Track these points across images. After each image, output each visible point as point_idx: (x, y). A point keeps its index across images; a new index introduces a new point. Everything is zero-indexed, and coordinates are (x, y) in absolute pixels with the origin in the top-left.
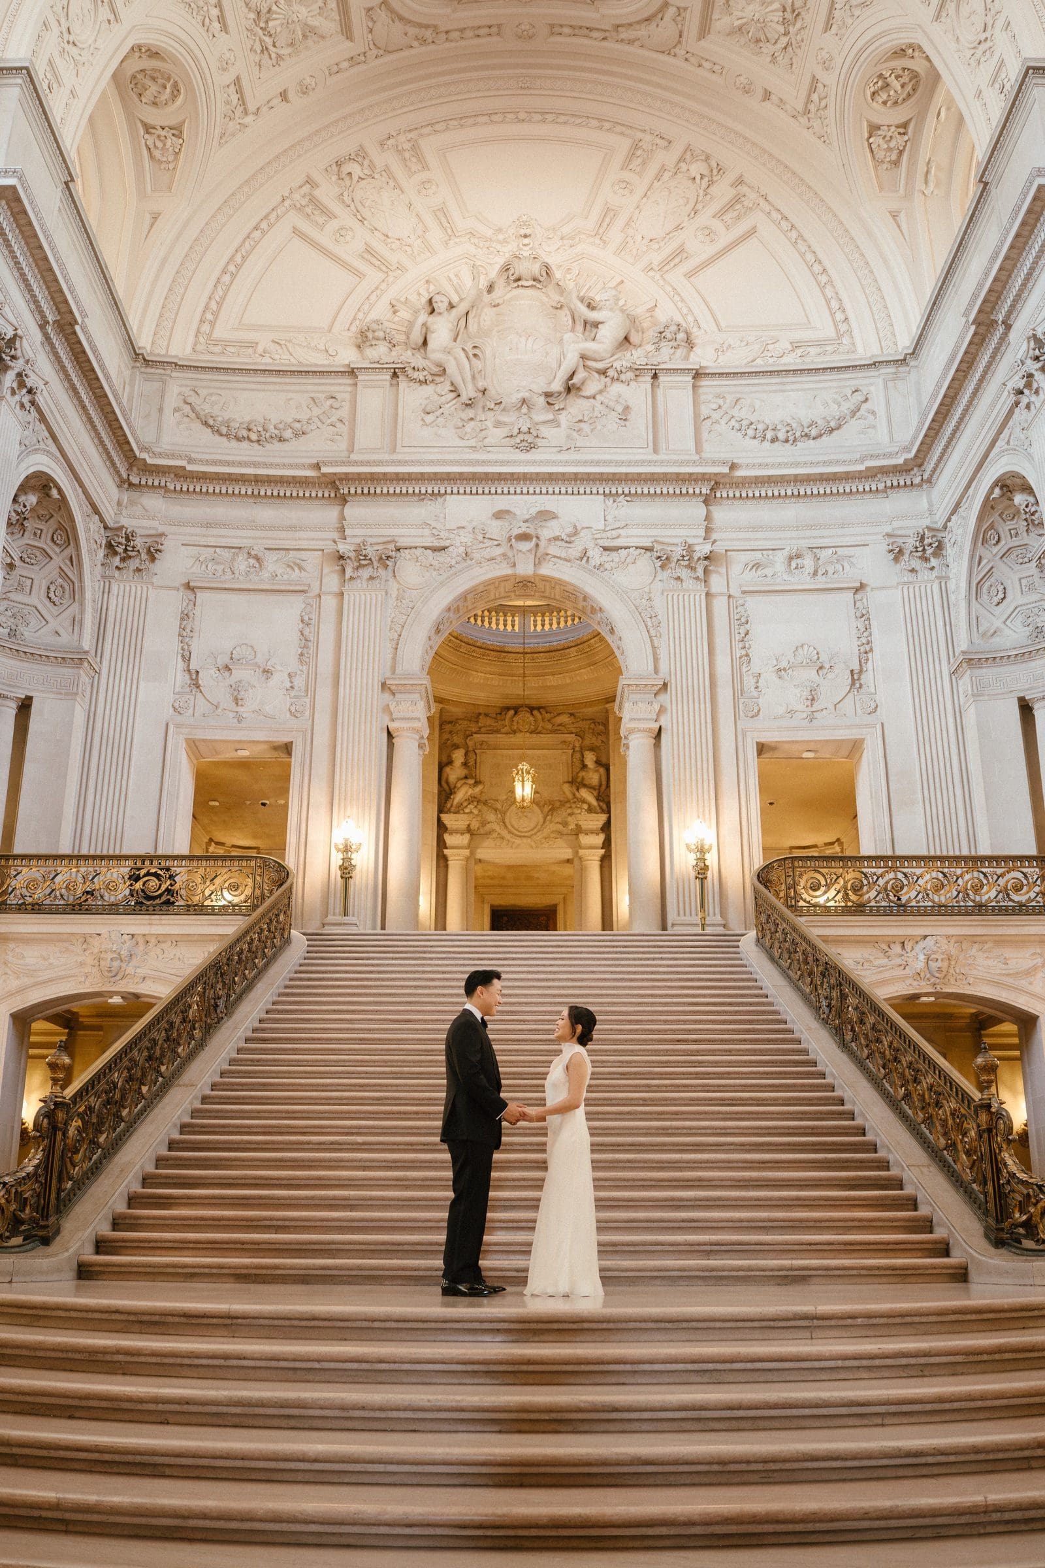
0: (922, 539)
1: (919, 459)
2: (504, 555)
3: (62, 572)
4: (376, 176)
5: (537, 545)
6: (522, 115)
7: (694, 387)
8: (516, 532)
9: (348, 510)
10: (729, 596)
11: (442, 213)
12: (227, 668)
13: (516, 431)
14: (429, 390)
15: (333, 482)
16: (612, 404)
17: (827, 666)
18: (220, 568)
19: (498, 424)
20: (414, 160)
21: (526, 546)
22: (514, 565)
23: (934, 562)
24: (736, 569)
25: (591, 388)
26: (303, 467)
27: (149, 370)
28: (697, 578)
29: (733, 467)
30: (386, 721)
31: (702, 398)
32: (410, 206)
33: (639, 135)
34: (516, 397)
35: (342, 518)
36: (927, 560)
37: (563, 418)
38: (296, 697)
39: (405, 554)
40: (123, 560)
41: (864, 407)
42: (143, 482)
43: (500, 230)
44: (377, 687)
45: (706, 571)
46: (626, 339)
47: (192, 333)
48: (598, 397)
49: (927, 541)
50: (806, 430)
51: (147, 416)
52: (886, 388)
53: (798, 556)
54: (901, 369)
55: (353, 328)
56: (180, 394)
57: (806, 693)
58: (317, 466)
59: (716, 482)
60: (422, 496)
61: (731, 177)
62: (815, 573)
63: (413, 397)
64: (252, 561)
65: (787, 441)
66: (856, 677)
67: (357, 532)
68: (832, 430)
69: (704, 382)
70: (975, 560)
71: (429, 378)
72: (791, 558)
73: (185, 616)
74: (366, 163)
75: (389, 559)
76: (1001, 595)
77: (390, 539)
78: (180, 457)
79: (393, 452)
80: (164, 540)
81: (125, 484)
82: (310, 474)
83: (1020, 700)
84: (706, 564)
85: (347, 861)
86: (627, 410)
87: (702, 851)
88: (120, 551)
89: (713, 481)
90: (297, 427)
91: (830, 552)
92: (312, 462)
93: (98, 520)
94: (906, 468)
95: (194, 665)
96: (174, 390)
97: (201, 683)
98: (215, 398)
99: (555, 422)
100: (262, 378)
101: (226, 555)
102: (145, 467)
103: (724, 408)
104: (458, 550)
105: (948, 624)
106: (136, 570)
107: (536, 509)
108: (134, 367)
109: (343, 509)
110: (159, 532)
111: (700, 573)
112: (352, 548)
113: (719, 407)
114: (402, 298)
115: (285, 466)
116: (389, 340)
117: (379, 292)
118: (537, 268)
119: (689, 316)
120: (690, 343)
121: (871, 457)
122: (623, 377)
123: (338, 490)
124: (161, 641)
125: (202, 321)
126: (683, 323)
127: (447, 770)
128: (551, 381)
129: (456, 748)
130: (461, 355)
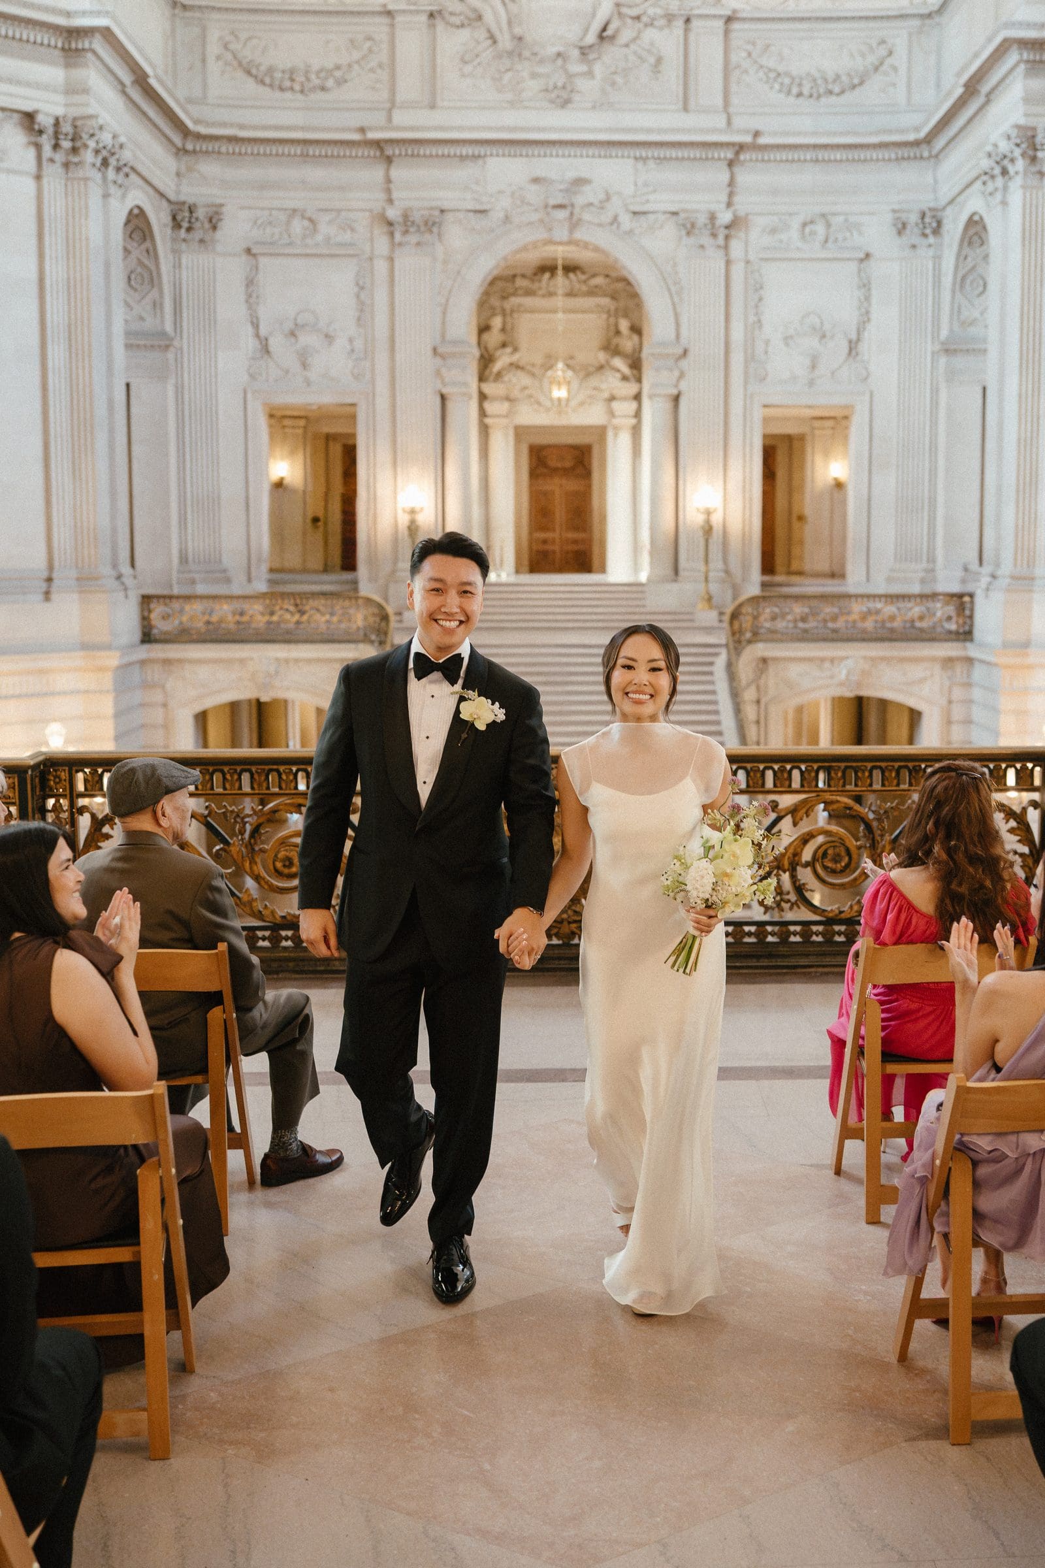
0: (923, 216)
1: (929, 139)
2: (541, 220)
3: (140, 263)
5: (572, 214)
7: (727, 32)
8: (552, 202)
9: (395, 173)
10: (748, 262)
12: (293, 334)
13: (551, 87)
14: (465, 34)
15: (378, 144)
16: (645, 54)
17: (828, 334)
18: (276, 230)
19: (534, 75)
21: (562, 214)
22: (550, 230)
23: (931, 240)
24: (754, 234)
25: (626, 35)
26: (349, 130)
27: (188, 14)
28: (719, 247)
29: (757, 134)
30: (439, 386)
31: (734, 43)
34: (552, 50)
35: (388, 181)
36: (925, 235)
37: (598, 69)
38: (357, 359)
39: (449, 217)
40: (189, 229)
41: (889, 61)
42: (197, 149)
44: (430, 353)
45: (727, 237)
48: (631, 45)
49: (927, 220)
50: (830, 87)
51: (191, 67)
52: (911, 40)
53: (812, 222)
54: (926, 23)
56: (221, 38)
57: (808, 362)
58: (362, 130)
59: (741, 148)
60: (463, 158)
62: (826, 241)
63: (452, 42)
64: (306, 223)
65: (811, 96)
66: (853, 345)
67: (405, 195)
68: (854, 87)
69: (736, 26)
70: (961, 257)
71: (466, 22)
72: (804, 225)
73: (250, 283)
75: (434, 224)
76: (981, 289)
77: (434, 204)
78: (232, 125)
79: (433, 106)
80: (224, 209)
81: (181, 152)
82: (356, 137)
83: (984, 389)
84: (726, 232)
85: (413, 522)
86: (659, 60)
87: (708, 513)
88: (185, 225)
89: (737, 148)
90: (338, 74)
91: (841, 219)
92: (358, 125)
93: (165, 203)
94: (917, 143)
95: (263, 332)
96: (214, 35)
97: (271, 349)
98: (255, 41)
99: (590, 74)
100: (298, 18)
101: (283, 217)
102: (199, 137)
103: (754, 55)
104: (497, 215)
105: (937, 304)
106: (202, 241)
107: (571, 175)
108: (174, 15)
109: (388, 170)
110: (218, 201)
111: (721, 240)
112: (399, 213)
113: (750, 54)
115: (331, 130)
121: (885, 132)
122: (656, 23)
123: (383, 151)
124: (230, 308)
127: (485, 336)
128: (586, 30)
129: (494, 315)
130: (497, 3)
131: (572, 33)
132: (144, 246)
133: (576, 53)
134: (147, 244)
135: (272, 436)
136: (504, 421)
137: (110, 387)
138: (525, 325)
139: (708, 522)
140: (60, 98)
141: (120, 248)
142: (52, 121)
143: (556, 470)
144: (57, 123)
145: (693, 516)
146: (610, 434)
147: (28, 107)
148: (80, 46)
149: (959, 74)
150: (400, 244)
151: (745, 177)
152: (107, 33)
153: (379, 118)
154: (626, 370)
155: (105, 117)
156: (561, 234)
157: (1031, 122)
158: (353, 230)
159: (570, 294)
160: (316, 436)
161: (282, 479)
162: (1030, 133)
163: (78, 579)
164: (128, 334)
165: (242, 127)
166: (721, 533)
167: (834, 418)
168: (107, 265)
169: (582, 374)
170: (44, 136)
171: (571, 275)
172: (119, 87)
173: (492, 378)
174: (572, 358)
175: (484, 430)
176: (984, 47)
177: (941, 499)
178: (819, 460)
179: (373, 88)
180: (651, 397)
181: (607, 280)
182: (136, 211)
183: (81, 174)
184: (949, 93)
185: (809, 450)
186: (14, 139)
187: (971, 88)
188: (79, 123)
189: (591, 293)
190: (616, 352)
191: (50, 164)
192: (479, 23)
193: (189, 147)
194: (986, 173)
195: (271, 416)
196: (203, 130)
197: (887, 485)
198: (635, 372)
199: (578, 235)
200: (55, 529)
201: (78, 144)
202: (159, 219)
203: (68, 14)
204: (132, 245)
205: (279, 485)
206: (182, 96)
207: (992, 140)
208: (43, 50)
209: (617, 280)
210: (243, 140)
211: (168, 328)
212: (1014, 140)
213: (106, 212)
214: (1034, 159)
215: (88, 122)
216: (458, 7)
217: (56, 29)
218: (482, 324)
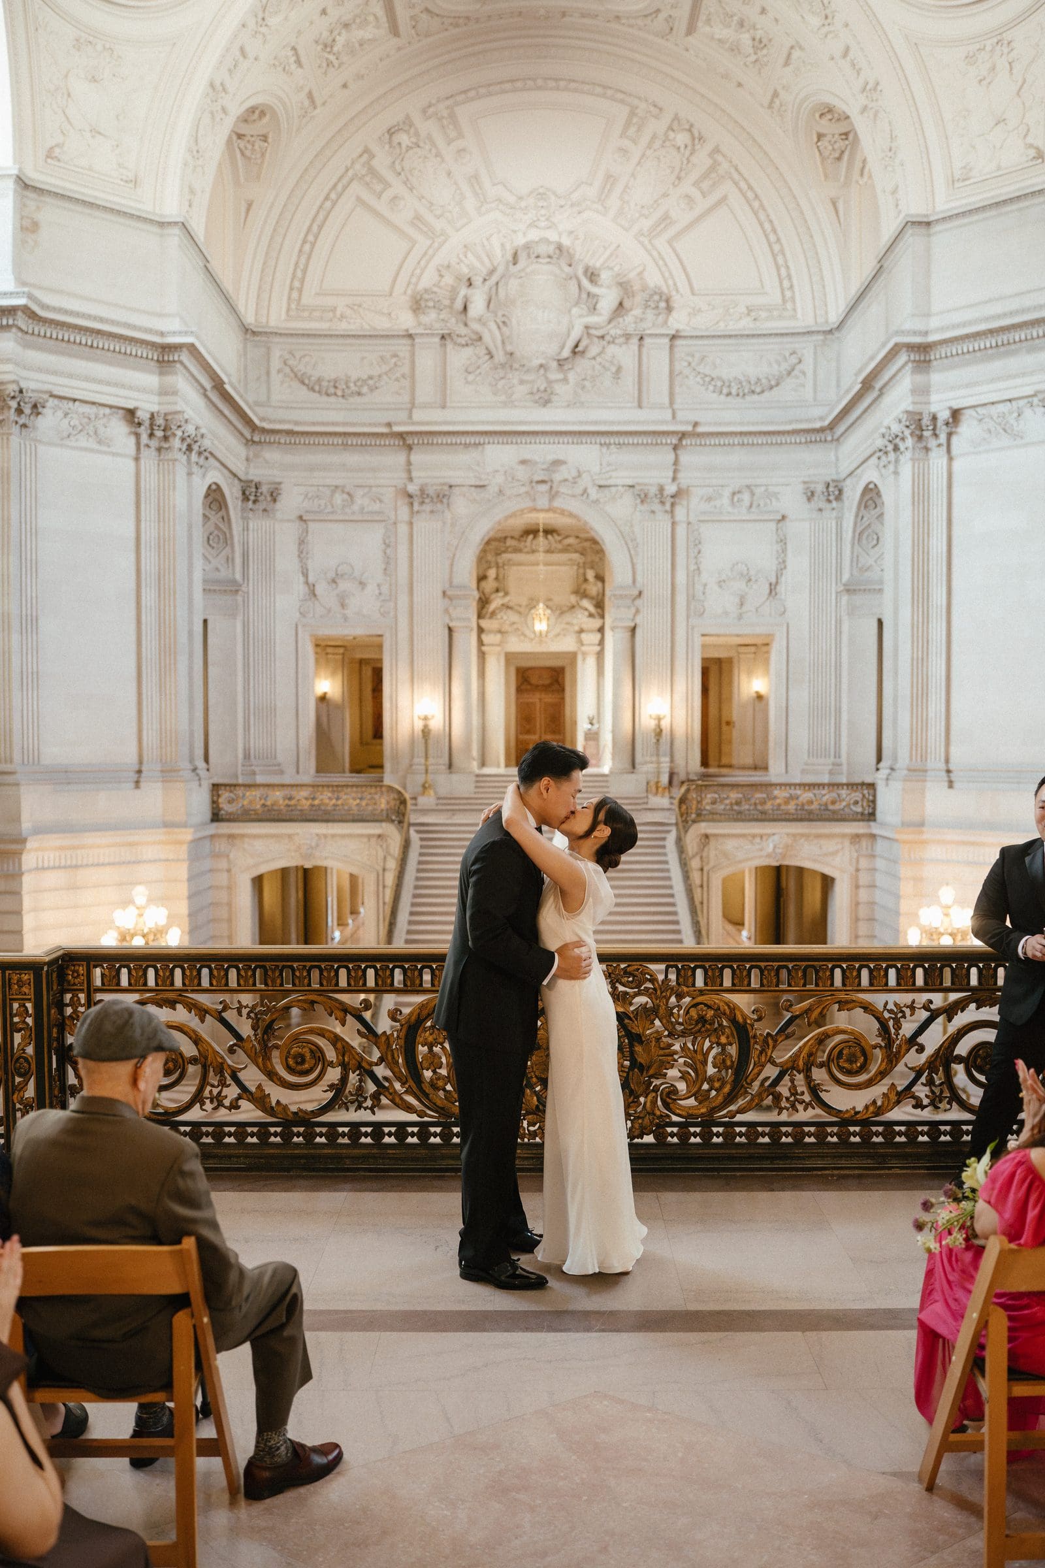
0: (828, 486)
1: (832, 427)
2: (527, 493)
3: (217, 527)
4: (421, 144)
5: (551, 487)
6: (540, 82)
7: (671, 347)
8: (537, 478)
9: (416, 457)
10: (689, 523)
11: (474, 179)
12: (334, 581)
13: (535, 390)
14: (469, 351)
15: (401, 436)
16: (607, 365)
17: (753, 579)
18: (322, 502)
19: (522, 382)
20: (451, 127)
21: (544, 488)
22: (534, 500)
23: (834, 504)
24: (694, 501)
25: (594, 350)
26: (380, 425)
27: (256, 338)
28: (666, 512)
29: (696, 424)
30: (447, 620)
31: (677, 356)
32: (449, 174)
33: (636, 102)
34: (536, 362)
35: (409, 463)
36: (829, 501)
37: (571, 376)
38: (383, 601)
39: (456, 490)
40: (255, 502)
41: (799, 367)
42: (262, 440)
43: (521, 198)
44: (440, 594)
45: (673, 505)
46: (621, 304)
47: (285, 298)
48: (598, 358)
49: (831, 489)
50: (753, 388)
51: (258, 379)
52: (815, 353)
53: (739, 492)
54: (828, 337)
55: (409, 292)
56: (281, 356)
57: (737, 600)
58: (389, 425)
59: (683, 435)
60: (467, 446)
61: (709, 147)
62: (751, 506)
63: (459, 357)
64: (345, 496)
65: (738, 395)
66: (773, 588)
67: (423, 474)
68: (771, 388)
69: (678, 342)
70: (859, 517)
71: (469, 342)
72: (734, 494)
73: (302, 542)
74: (412, 131)
75: (444, 496)
76: (876, 541)
77: (446, 480)
78: (289, 422)
79: (444, 407)
80: (282, 486)
81: (249, 442)
82: (385, 430)
83: (881, 621)
84: (672, 500)
85: (426, 726)
86: (619, 369)
87: (659, 719)
88: (252, 498)
89: (680, 435)
90: (371, 382)
91: (763, 489)
92: (386, 421)
93: (236, 481)
94: (821, 430)
95: (311, 579)
96: (276, 354)
97: (317, 593)
98: (307, 359)
99: (565, 380)
100: (341, 341)
101: (328, 493)
102: (264, 431)
103: (693, 364)
104: (493, 489)
105: (840, 554)
106: (265, 510)
107: (551, 457)
108: (246, 339)
109: (409, 455)
110: (278, 480)
111: (668, 507)
112: (417, 488)
113: (690, 364)
114: (446, 263)
115: (364, 425)
116: (438, 307)
117: (427, 257)
118: (551, 249)
119: (670, 282)
120: (669, 309)
121: (797, 421)
122: (617, 341)
123: (405, 441)
124: (286, 562)
125: (291, 289)
126: (665, 290)
127: (483, 584)
128: (562, 348)
129: (489, 567)
130: (493, 327)
131: (552, 349)
132: (220, 514)
133: (554, 364)
134: (223, 512)
135: (317, 661)
136: (498, 649)
137: (191, 623)
138: (513, 573)
139: (659, 726)
140: (156, 399)
141: (202, 516)
142: (148, 416)
143: (537, 686)
144: (152, 417)
145: (647, 722)
146: (580, 658)
147: (131, 406)
148: (171, 359)
149: (857, 375)
150: (418, 512)
151: (685, 458)
152: (192, 349)
153: (403, 416)
154: (592, 609)
155: (189, 413)
156: (543, 502)
157: (918, 408)
158: (381, 501)
159: (549, 551)
160: (352, 661)
161: (325, 694)
162: (917, 417)
163: (162, 771)
164: (205, 581)
165: (296, 423)
166: (669, 732)
167: (757, 645)
168: (190, 527)
169: (558, 612)
170: (142, 428)
171: (550, 537)
172: (201, 390)
174: (550, 600)
175: (482, 656)
176: (878, 352)
177: (844, 707)
178: (744, 678)
179: (398, 393)
180: (613, 629)
181: (578, 540)
182: (214, 487)
183: (170, 457)
184: (848, 391)
185: (736, 672)
186: (119, 430)
187: (867, 384)
188: (169, 417)
189: (565, 550)
190: (584, 595)
191: (147, 449)
193: (256, 438)
194: (881, 450)
195: (317, 645)
196: (266, 426)
197: (801, 697)
198: (599, 610)
199: (556, 504)
200: (145, 733)
201: (169, 433)
202: (232, 493)
203: (162, 334)
204: (208, 513)
205: (323, 699)
206: (250, 400)
207: (885, 423)
208: (143, 361)
209: (587, 540)
210: (298, 433)
211: (238, 577)
212: (904, 423)
213: (190, 486)
214: (920, 438)
215: (176, 416)
216: (463, 330)
217: (153, 345)
218: (481, 574)
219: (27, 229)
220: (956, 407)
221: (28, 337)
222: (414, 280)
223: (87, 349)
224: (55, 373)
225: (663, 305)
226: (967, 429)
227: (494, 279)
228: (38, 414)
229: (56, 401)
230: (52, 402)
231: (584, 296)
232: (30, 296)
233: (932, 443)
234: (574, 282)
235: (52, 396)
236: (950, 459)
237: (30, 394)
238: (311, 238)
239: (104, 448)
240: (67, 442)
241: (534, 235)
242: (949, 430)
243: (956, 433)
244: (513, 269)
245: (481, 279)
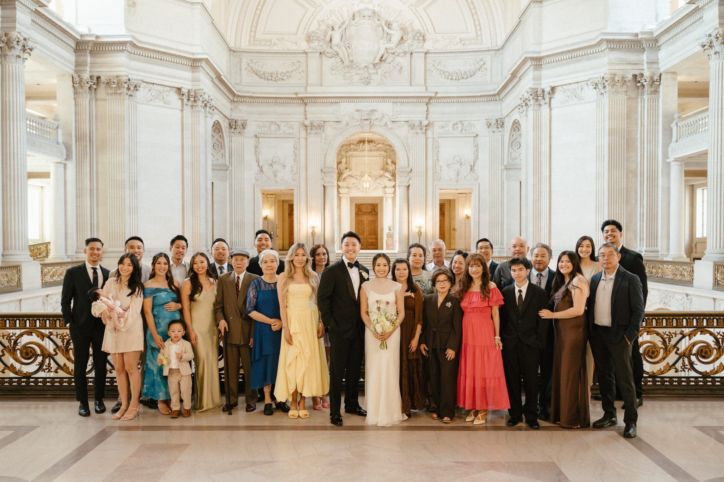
0: (497, 121)
1: (499, 94)
2: (359, 125)
3: (218, 140)
5: (370, 122)
7: (425, 57)
8: (363, 118)
9: (308, 108)
10: (433, 138)
12: (271, 165)
13: (363, 77)
14: (332, 60)
15: (302, 98)
16: (396, 66)
17: (463, 163)
18: (266, 129)
19: (357, 74)
21: (367, 122)
22: (363, 128)
23: (500, 129)
24: (436, 128)
26: (292, 94)
27: (235, 54)
28: (423, 133)
29: (436, 93)
30: (323, 183)
31: (428, 62)
34: (363, 65)
35: (305, 111)
36: (498, 128)
37: (379, 71)
38: (293, 174)
39: (327, 123)
40: (235, 129)
41: (484, 66)
42: (238, 101)
44: (320, 171)
45: (426, 130)
46: (402, 38)
47: (248, 37)
48: (391, 63)
49: (499, 122)
50: (463, 76)
51: (236, 72)
52: (491, 59)
53: (456, 124)
54: (497, 52)
55: (305, 33)
56: (246, 62)
57: (456, 173)
58: (296, 94)
59: (431, 98)
60: (331, 103)
62: (462, 130)
63: (328, 63)
64: (276, 126)
65: (456, 79)
66: (472, 167)
67: (311, 116)
68: (471, 76)
69: (428, 55)
70: (511, 135)
72: (454, 125)
73: (256, 147)
75: (321, 126)
76: (519, 146)
77: (322, 119)
78: (250, 92)
79: (321, 85)
80: (247, 121)
81: (233, 101)
82: (294, 96)
83: (521, 182)
84: (426, 128)
85: (313, 231)
86: (401, 68)
87: (420, 228)
88: (233, 127)
89: (429, 98)
90: (288, 74)
91: (467, 122)
92: (295, 92)
93: (226, 120)
94: (494, 95)
95: (261, 164)
96: (244, 61)
97: (263, 170)
98: (259, 63)
99: (377, 73)
100: (274, 55)
101: (268, 124)
102: (239, 96)
103: (435, 66)
104: (344, 123)
105: (503, 151)
106: (239, 132)
107: (370, 108)
108: (230, 54)
109: (305, 107)
110: (245, 119)
111: (424, 131)
112: (309, 123)
113: (434, 65)
114: (322, 19)
115: (285, 94)
116: (318, 39)
117: (313, 16)
118: (370, 13)
119: (425, 28)
120: (424, 40)
121: (483, 91)
122: (400, 55)
123: (304, 101)
124: (249, 156)
125: (251, 31)
126: (422, 31)
127: (340, 165)
128: (375, 58)
129: (343, 158)
130: (344, 49)
132: (219, 135)
133: (372, 66)
134: (220, 134)
135: (263, 201)
136: (347, 195)
137: (206, 184)
138: (354, 161)
139: (420, 231)
140: (190, 83)
141: (211, 135)
142: (187, 91)
143: (365, 212)
144: (189, 92)
145: (414, 229)
146: (384, 199)
147: (179, 87)
148: (197, 65)
149: (509, 71)
150: (309, 133)
151: (432, 108)
152: (207, 61)
153: (303, 90)
154: (390, 177)
155: (206, 90)
156: (367, 129)
157: (536, 86)
158: (292, 128)
159: (370, 150)
160: (279, 201)
161: (267, 216)
162: (535, 91)
164: (212, 165)
165: (254, 93)
166: (425, 233)
167: (466, 193)
168: (206, 141)
169: (374, 179)
170: (184, 96)
171: (370, 144)
172: (211, 79)
173: (342, 180)
174: (371, 173)
175: (339, 199)
176: (518, 60)
177: (505, 222)
178: (460, 208)
179: (300, 79)
180: (399, 186)
181: (384, 145)
182: (216, 122)
183: (197, 109)
184: (506, 77)
185: (457, 206)
186: (174, 97)
187: (514, 75)
188: (197, 92)
189: (377, 150)
190: (387, 170)
191: (186, 106)
192: (337, 56)
193: (235, 100)
194: (520, 105)
195: (263, 194)
196: (240, 94)
197: (485, 217)
198: (393, 178)
199: (372, 130)
201: (196, 99)
202: (224, 125)
203: (193, 54)
204: (215, 134)
205: (266, 218)
206: (233, 83)
207: (522, 94)
208: (185, 66)
209: (388, 145)
210: (254, 97)
211: (227, 163)
212: (529, 93)
213: (206, 123)
214: (537, 100)
215: (200, 91)
216: (330, 50)
217: (189, 59)
218: (339, 161)
219: (130, 6)
220: (553, 86)
221: (132, 55)
222: (307, 27)
223: (159, 61)
224: (144, 71)
225: (421, 38)
226: (558, 96)
227: (344, 27)
228: (137, 90)
229: (145, 84)
230: (143, 85)
231: (385, 34)
232: (133, 37)
233: (542, 102)
234: (381, 28)
235: (143, 82)
236: (551, 109)
237: (133, 81)
238: (260, 7)
239: (167, 106)
240: (150, 103)
241: (362, 6)
242: (550, 96)
243: (553, 97)
244: (353, 22)
245: (338, 27)
